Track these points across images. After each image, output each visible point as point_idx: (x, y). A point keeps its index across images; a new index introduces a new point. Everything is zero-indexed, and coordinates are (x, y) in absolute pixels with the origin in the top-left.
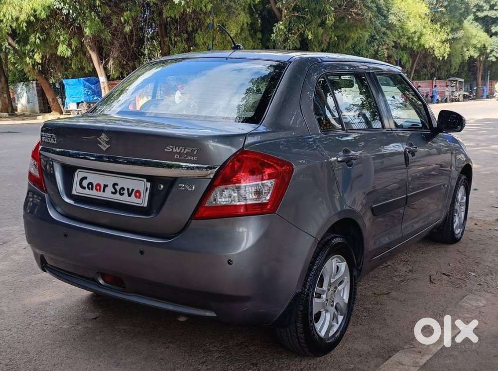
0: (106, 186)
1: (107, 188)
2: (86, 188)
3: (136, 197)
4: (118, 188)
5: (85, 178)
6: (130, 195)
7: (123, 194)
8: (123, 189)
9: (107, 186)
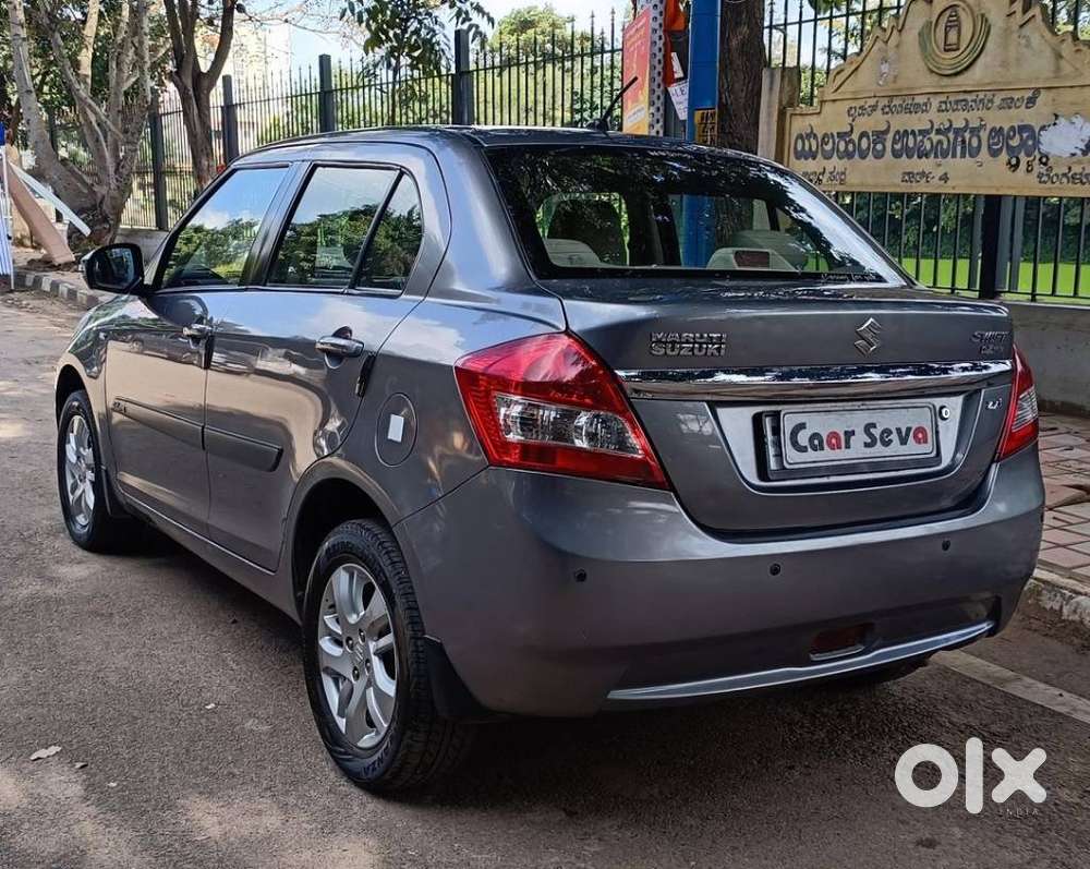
0: (849, 434)
1: (853, 438)
2: (809, 449)
3: (918, 441)
4: (876, 432)
5: (802, 426)
6: (904, 441)
7: (891, 441)
8: (887, 432)
9: (853, 433)
